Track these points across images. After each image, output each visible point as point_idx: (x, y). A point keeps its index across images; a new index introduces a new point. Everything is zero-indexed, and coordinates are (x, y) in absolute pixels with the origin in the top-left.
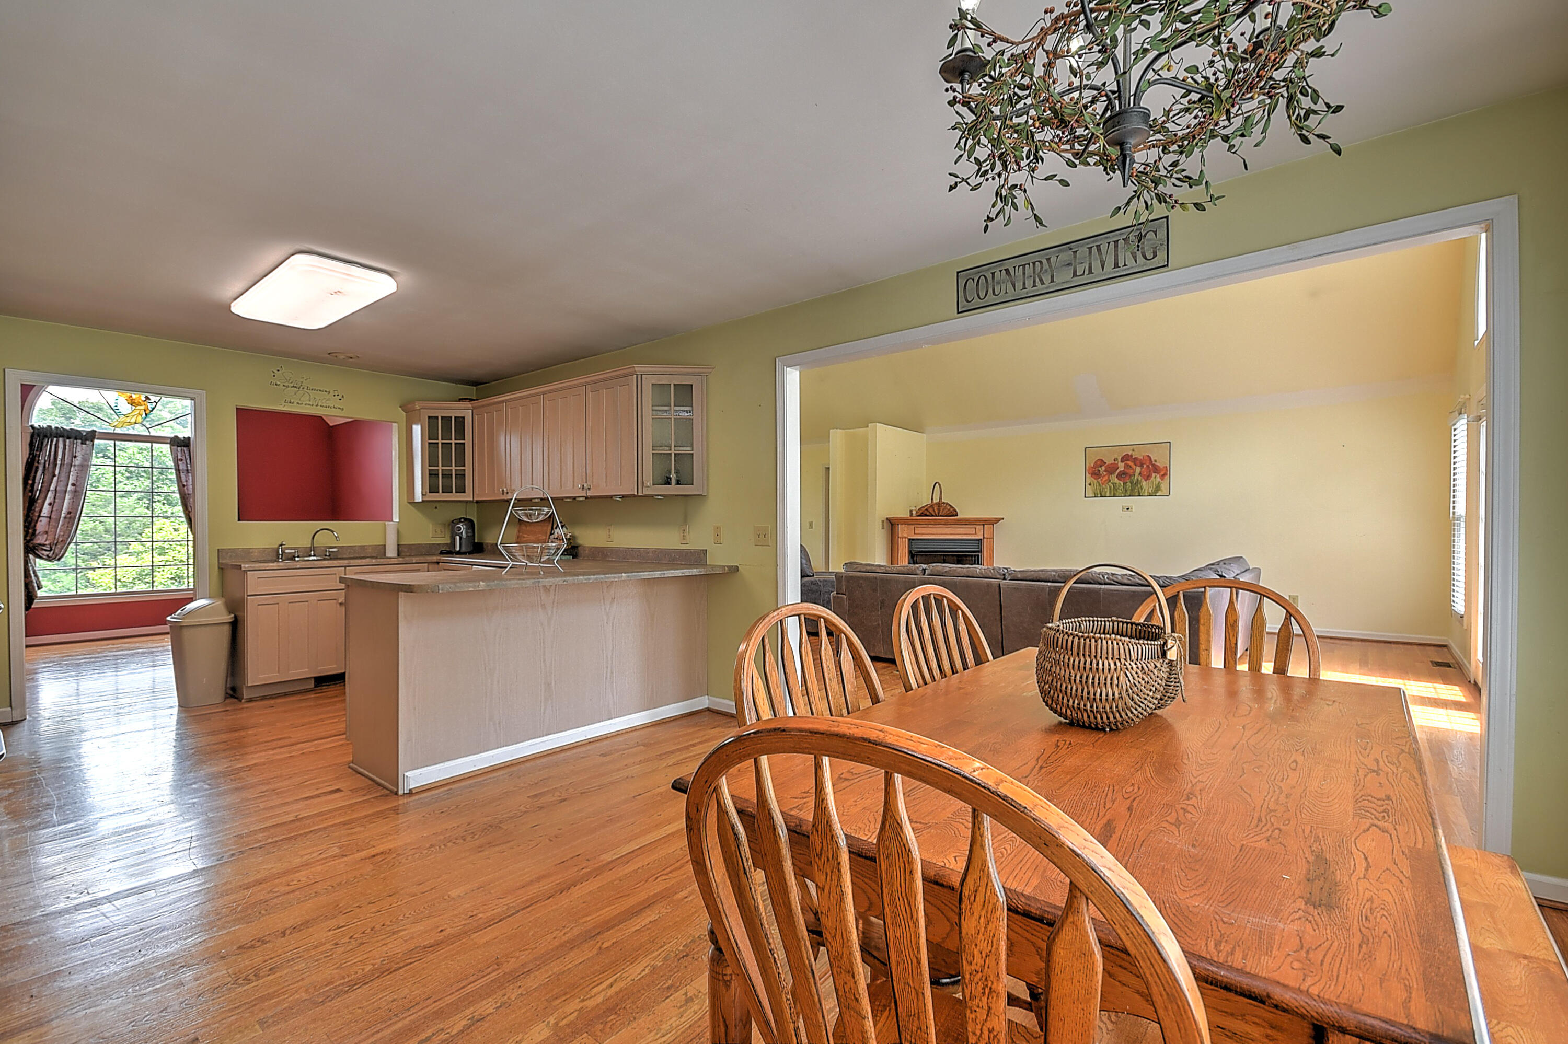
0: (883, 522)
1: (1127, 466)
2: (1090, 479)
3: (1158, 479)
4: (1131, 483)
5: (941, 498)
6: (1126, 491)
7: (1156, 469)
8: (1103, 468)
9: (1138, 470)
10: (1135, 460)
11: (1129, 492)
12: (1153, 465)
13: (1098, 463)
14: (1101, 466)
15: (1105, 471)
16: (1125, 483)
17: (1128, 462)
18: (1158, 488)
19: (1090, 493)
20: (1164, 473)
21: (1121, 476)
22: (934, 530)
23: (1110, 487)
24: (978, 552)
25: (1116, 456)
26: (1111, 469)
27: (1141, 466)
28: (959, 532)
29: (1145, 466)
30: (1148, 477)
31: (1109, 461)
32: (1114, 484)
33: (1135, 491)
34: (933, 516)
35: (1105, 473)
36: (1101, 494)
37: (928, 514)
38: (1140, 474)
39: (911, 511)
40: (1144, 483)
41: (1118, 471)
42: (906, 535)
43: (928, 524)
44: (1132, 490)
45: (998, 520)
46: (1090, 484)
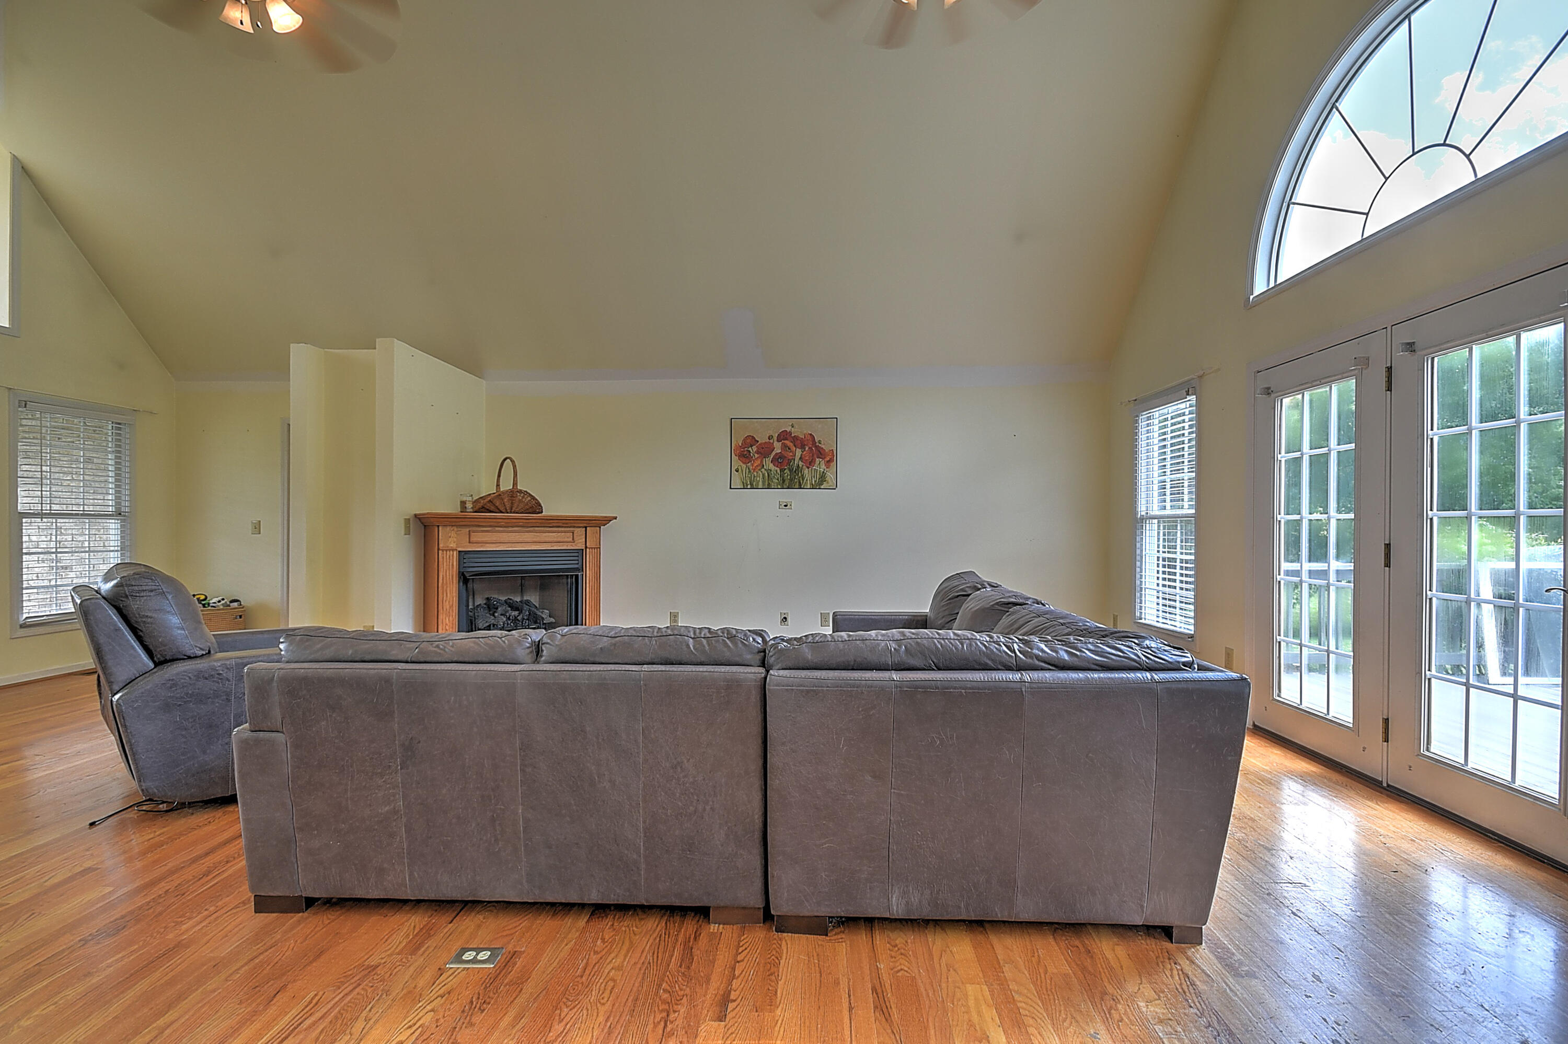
0: (407, 521)
1: (785, 447)
2: (737, 463)
3: (823, 466)
4: (791, 470)
5: (515, 484)
6: (784, 481)
7: (821, 453)
8: (755, 449)
9: (799, 452)
10: (795, 439)
11: (787, 482)
12: (817, 447)
13: (748, 441)
14: (751, 446)
15: (757, 452)
16: (782, 470)
17: (786, 442)
18: (823, 478)
19: (737, 483)
20: (830, 458)
21: (779, 460)
22: (505, 537)
23: (763, 475)
24: (577, 569)
25: (771, 433)
26: (765, 451)
27: (803, 447)
28: (547, 540)
29: (807, 449)
30: (810, 464)
31: (762, 438)
32: (769, 471)
33: (792, 480)
34: (503, 513)
35: (756, 456)
36: (751, 484)
37: (492, 508)
38: (800, 458)
39: (463, 503)
40: (806, 471)
41: (774, 453)
42: (453, 545)
43: (495, 525)
44: (791, 480)
45: (607, 520)
46: (737, 471)
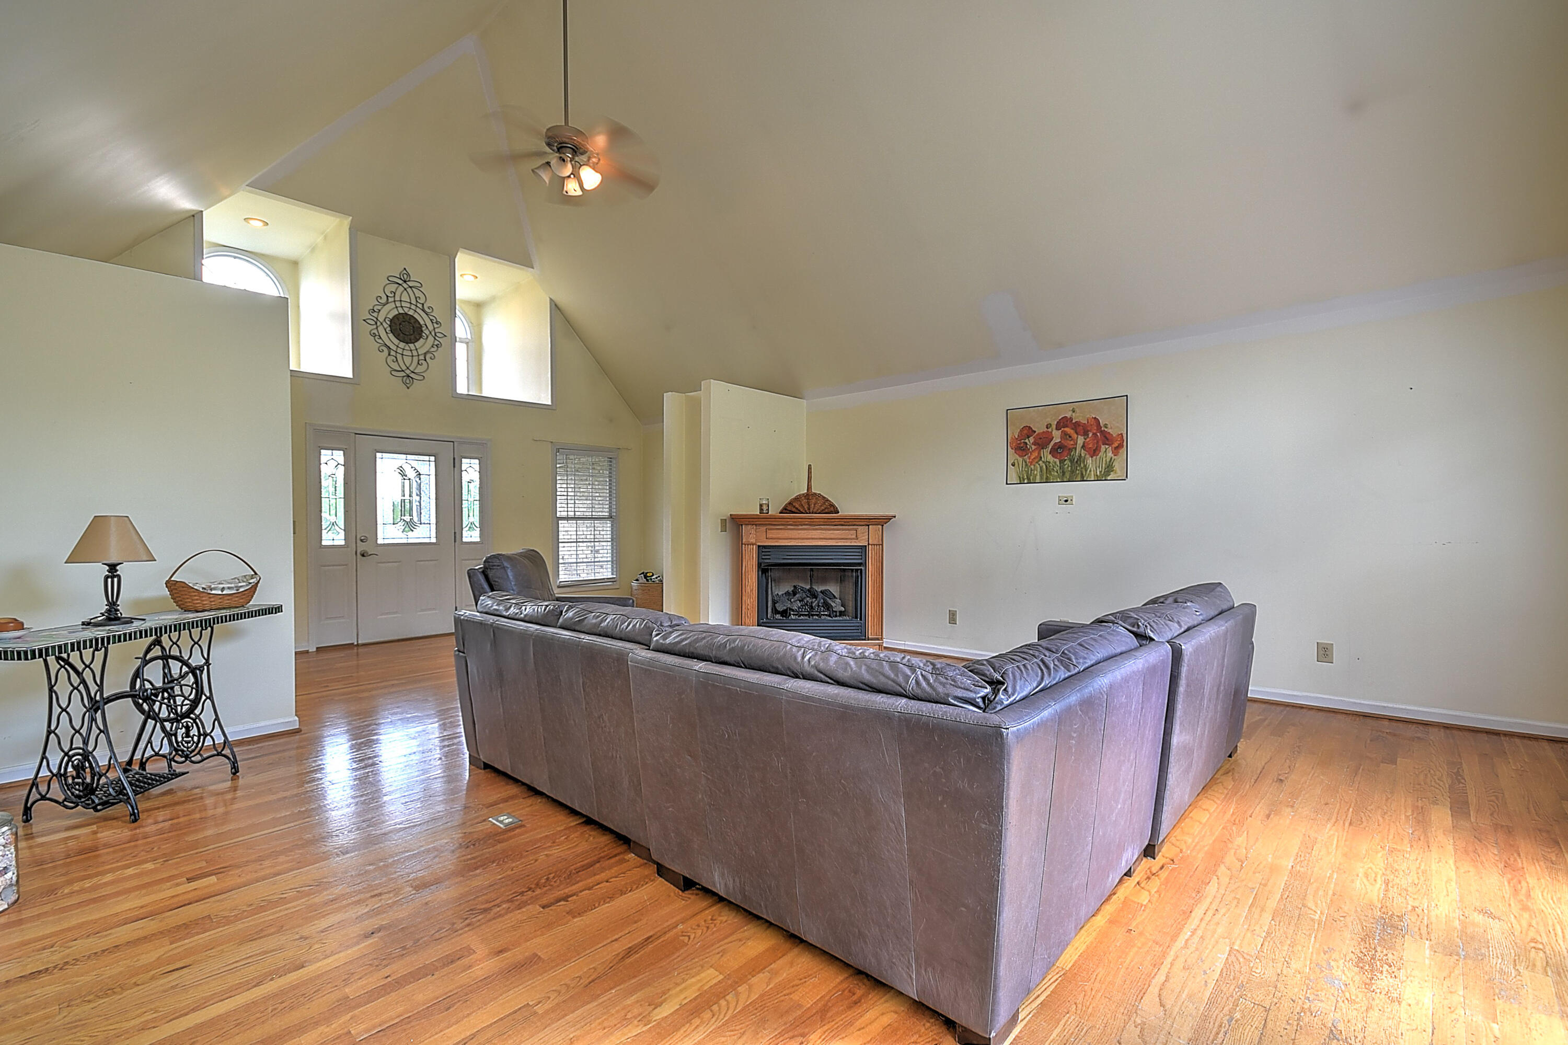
0: (724, 521)
1: (1065, 435)
2: (1013, 457)
3: (1110, 454)
4: (1072, 461)
5: (809, 488)
6: (1064, 473)
7: (1107, 439)
8: (1032, 439)
9: (1081, 440)
10: (1076, 426)
11: (1067, 475)
12: (1102, 432)
13: (1025, 432)
14: (1028, 437)
15: (1034, 444)
16: (1062, 462)
17: (1066, 429)
18: (1109, 468)
19: (1013, 478)
20: (1119, 444)
21: (1058, 450)
22: (803, 534)
23: (1041, 468)
24: (860, 564)
25: (1049, 420)
26: (1043, 441)
27: (1085, 434)
28: (833, 536)
29: (1090, 435)
30: (1095, 451)
31: (1039, 428)
32: (1046, 463)
33: (1076, 473)
34: (802, 513)
35: (1034, 447)
36: (1028, 479)
37: (794, 510)
38: (1083, 447)
39: (761, 505)
40: (1089, 461)
41: (1052, 443)
42: (753, 541)
43: (797, 524)
44: (1072, 472)
45: (888, 519)
46: (1013, 465)
